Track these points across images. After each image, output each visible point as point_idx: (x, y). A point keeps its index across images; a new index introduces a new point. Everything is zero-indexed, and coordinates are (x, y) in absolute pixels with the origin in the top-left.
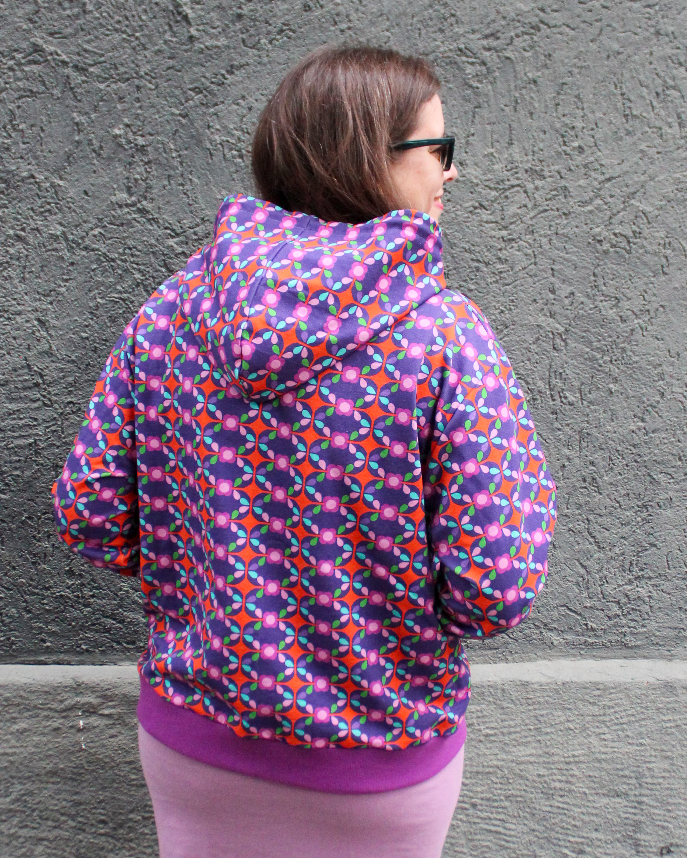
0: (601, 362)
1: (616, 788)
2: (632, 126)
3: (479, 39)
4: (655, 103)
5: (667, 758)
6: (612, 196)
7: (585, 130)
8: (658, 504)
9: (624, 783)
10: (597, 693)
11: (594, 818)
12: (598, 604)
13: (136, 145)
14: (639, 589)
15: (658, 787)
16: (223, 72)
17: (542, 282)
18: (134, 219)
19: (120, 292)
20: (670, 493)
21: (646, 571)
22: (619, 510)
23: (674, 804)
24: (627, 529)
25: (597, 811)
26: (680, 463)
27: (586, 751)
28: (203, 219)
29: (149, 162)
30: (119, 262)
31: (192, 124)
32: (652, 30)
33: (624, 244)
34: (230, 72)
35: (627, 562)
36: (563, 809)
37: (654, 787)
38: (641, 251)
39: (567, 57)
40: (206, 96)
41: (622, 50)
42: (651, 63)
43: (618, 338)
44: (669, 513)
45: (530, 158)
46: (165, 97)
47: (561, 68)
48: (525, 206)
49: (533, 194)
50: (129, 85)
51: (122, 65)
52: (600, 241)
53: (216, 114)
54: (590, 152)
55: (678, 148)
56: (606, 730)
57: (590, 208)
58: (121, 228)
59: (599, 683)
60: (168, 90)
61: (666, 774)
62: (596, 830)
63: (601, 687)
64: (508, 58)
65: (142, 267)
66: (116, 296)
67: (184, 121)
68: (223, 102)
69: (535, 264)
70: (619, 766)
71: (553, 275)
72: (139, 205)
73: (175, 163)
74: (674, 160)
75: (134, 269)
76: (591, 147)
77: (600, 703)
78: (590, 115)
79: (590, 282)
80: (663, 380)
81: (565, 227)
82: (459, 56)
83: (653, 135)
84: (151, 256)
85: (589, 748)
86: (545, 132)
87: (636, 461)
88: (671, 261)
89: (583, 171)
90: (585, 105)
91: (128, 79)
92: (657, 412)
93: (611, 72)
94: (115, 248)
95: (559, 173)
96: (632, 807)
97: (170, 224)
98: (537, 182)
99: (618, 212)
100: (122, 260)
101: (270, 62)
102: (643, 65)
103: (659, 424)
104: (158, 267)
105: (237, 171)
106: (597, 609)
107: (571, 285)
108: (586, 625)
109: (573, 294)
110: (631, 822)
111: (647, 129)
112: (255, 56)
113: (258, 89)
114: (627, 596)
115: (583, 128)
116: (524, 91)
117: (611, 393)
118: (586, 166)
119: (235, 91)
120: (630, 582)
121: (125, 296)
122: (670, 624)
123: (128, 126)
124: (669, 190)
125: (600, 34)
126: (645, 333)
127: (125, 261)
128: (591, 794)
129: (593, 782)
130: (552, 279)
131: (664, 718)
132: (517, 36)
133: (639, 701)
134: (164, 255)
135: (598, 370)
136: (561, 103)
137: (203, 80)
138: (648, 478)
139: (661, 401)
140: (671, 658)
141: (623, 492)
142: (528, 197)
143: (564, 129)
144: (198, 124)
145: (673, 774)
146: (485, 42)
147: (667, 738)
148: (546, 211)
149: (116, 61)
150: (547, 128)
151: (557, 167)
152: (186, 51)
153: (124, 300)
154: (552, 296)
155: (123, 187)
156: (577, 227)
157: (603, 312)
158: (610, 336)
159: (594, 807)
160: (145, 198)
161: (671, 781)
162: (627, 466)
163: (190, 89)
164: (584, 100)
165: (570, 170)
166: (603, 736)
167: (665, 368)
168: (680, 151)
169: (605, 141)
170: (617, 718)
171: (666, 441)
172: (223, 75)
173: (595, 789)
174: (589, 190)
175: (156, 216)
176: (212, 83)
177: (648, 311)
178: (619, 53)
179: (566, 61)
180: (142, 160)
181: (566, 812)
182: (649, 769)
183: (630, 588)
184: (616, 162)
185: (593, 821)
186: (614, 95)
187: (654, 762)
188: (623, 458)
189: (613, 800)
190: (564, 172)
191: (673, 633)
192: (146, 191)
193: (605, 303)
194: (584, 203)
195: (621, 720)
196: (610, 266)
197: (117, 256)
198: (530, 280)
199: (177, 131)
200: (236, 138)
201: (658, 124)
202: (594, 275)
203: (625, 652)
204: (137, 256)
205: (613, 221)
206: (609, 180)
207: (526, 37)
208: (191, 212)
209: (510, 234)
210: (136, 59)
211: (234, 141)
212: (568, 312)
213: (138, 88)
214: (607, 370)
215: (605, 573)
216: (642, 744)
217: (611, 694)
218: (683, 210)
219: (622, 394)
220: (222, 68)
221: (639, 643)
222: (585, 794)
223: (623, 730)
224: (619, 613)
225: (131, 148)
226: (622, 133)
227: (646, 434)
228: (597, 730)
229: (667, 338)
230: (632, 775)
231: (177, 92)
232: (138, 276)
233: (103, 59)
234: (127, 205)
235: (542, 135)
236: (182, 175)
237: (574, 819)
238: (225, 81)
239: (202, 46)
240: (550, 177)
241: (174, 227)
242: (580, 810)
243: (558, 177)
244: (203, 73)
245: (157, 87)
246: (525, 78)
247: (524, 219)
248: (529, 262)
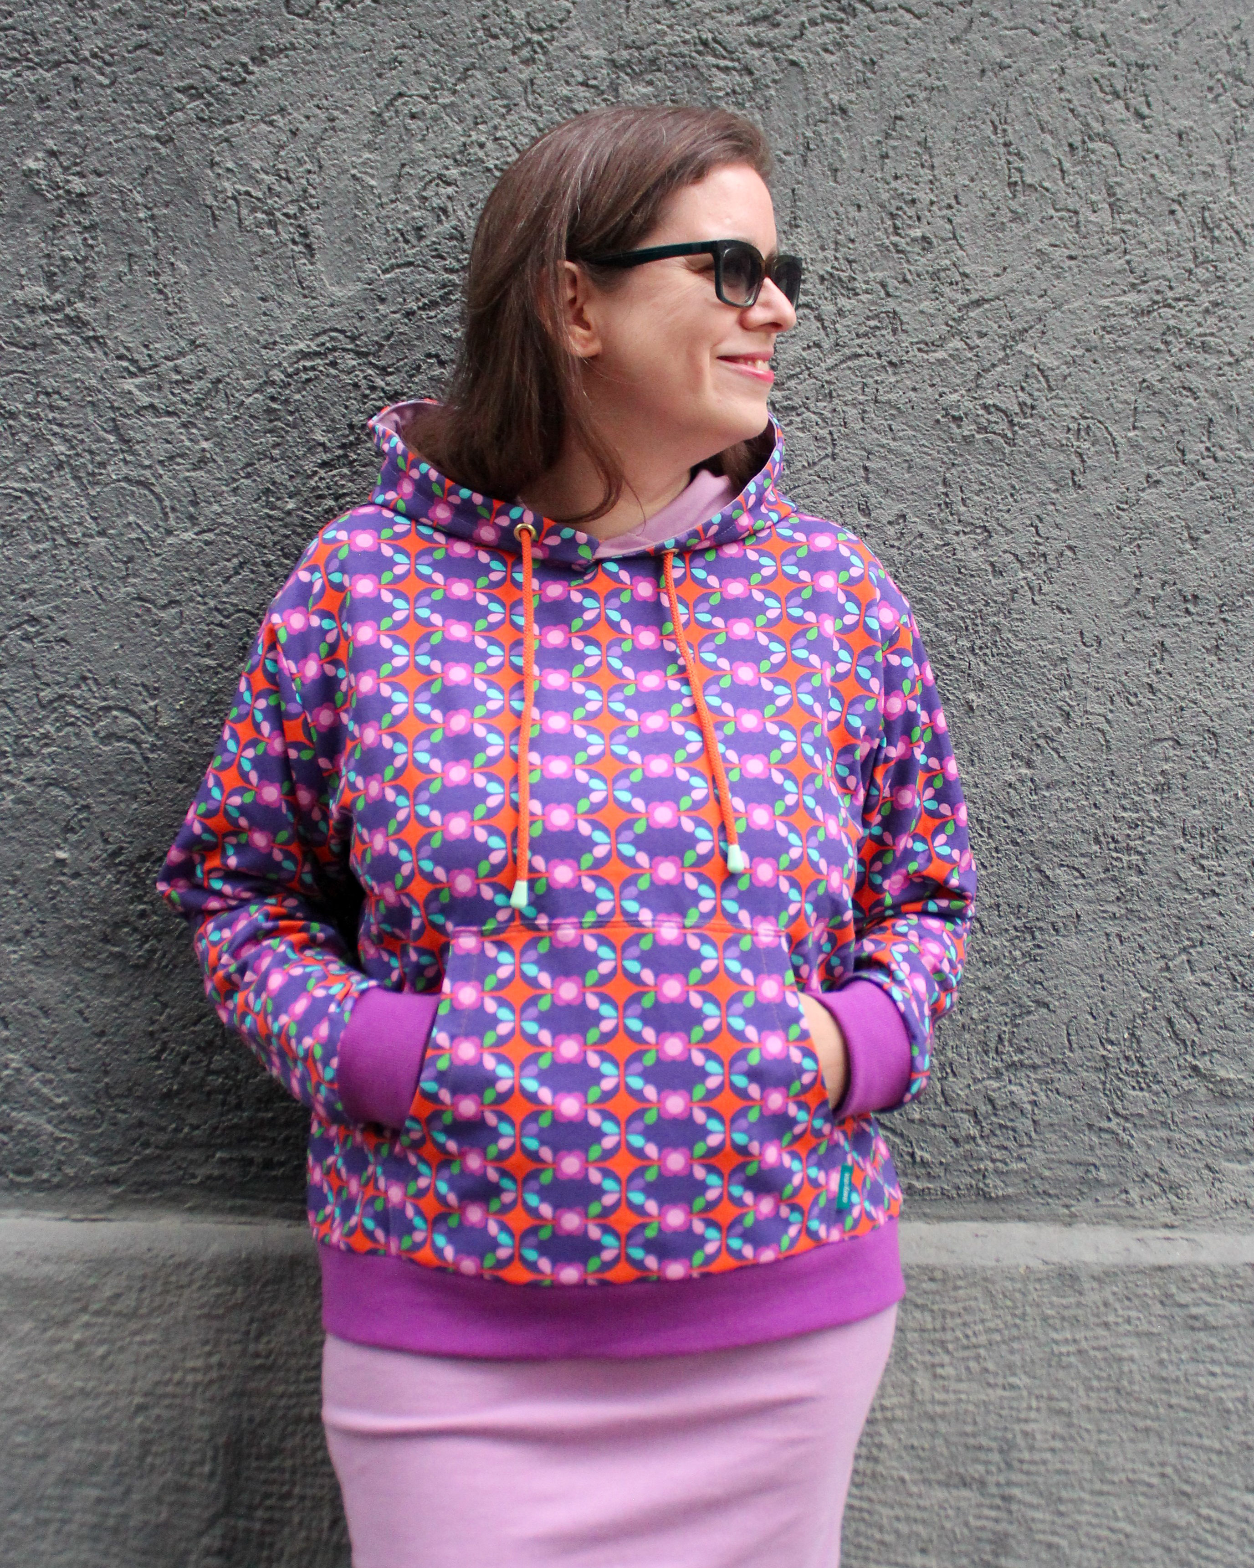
0: (952, 649)
1: (962, 1470)
2: (1022, 205)
3: (740, 24)
4: (1067, 165)
5: (1060, 1412)
6: (981, 335)
7: (935, 208)
8: (1053, 925)
9: (976, 1461)
10: (933, 1286)
11: (920, 1528)
12: (934, 1115)
13: (68, 192)
14: (1013, 1088)
15: (1042, 1469)
16: (245, 59)
17: (846, 492)
18: (58, 336)
19: (25, 479)
20: (1077, 906)
21: (1027, 1053)
22: (979, 935)
23: (1072, 1501)
24: (992, 971)
25: (925, 1515)
26: (1096, 848)
27: (907, 1399)
28: (193, 342)
29: (93, 227)
30: (25, 420)
31: (180, 157)
32: (1065, 28)
33: (1003, 426)
34: (258, 61)
35: (993, 1036)
36: (861, 1510)
37: (1033, 1468)
38: (1033, 441)
39: (907, 69)
40: (209, 105)
41: (1008, 61)
42: (1061, 89)
43: (987, 604)
44: (1073, 943)
45: (830, 254)
46: (129, 102)
47: (894, 87)
48: (817, 345)
49: (834, 322)
50: (60, 74)
51: (47, 34)
52: (957, 419)
53: (227, 140)
54: (942, 248)
55: (1109, 251)
56: (946, 1359)
57: (940, 354)
58: (31, 353)
59: (933, 1269)
60: (136, 89)
61: (1058, 1444)
62: (923, 1551)
63: (938, 1275)
64: (793, 63)
65: (70, 432)
66: (16, 485)
67: (163, 151)
68: (242, 118)
69: (834, 457)
70: (969, 1429)
71: (867, 480)
72: (68, 310)
73: (144, 232)
74: (1100, 272)
75: (55, 434)
76: (944, 240)
77: (935, 1307)
78: (944, 180)
79: (937, 497)
80: (1069, 688)
81: (892, 388)
82: (700, 53)
83: (1061, 224)
84: (89, 410)
85: (913, 1393)
86: (859, 207)
87: (1015, 843)
88: (1089, 462)
89: (929, 284)
90: (936, 161)
91: (57, 64)
92: (1055, 750)
93: (986, 101)
94: (18, 392)
95: (884, 285)
96: (991, 1507)
97: (128, 349)
98: (842, 301)
99: (994, 366)
100: (30, 416)
101: (336, 45)
102: (1046, 91)
103: (1059, 771)
104: (102, 433)
105: (264, 252)
106: (934, 1125)
107: (900, 499)
108: (912, 1155)
109: (904, 517)
110: (990, 1535)
111: (1052, 212)
112: (308, 32)
113: (312, 97)
114: (991, 1101)
115: (932, 203)
116: (822, 127)
117: (971, 709)
118: (935, 275)
119: (266, 98)
120: (998, 1074)
121: (34, 486)
122: (1070, 1156)
123: (52, 154)
124: (1090, 327)
125: (966, 30)
126: (1037, 598)
127: (37, 418)
128: (915, 1482)
129: (919, 1457)
130: (865, 488)
131: (1056, 1336)
132: (813, 23)
133: (1009, 1303)
134: (112, 408)
135: (948, 666)
136: (891, 153)
137: (205, 72)
138: (1036, 875)
139: (1065, 729)
140: (1071, 1220)
141: (988, 901)
142: (824, 328)
143: (895, 203)
144: (193, 157)
145: (1071, 1444)
146: (751, 31)
147: (1061, 1374)
148: (857, 356)
149: (35, 27)
150: (864, 200)
151: (880, 275)
152: (174, 15)
153: (31, 494)
154: (864, 520)
155: (38, 272)
156: (914, 389)
157: (960, 555)
158: (972, 602)
159: (918, 1507)
160: (82, 297)
161: (1067, 1456)
162: (997, 850)
163: (178, 90)
164: (935, 152)
165: (905, 281)
166: (939, 1371)
167: (1073, 666)
168: (1111, 256)
169: (973, 230)
170: (967, 1337)
171: (1071, 805)
172: (244, 65)
173: (921, 1471)
174: (940, 320)
175: (102, 332)
176: (223, 79)
177: (1044, 555)
178: (1002, 67)
179: (904, 75)
180: (79, 223)
181: (866, 1516)
182: (1025, 1434)
183: (995, 1084)
184: (991, 271)
185: (918, 1535)
186: (992, 144)
187: (1035, 1421)
188: (990, 836)
189: (955, 1492)
190: (892, 283)
191: (1072, 1174)
192: (85, 283)
193: (963, 537)
194: (928, 346)
195: (974, 1340)
196: (975, 466)
197: (21, 407)
198: (823, 487)
199: (150, 168)
200: (264, 187)
201: (1072, 202)
202: (945, 483)
203: (981, 1207)
204: (62, 410)
205: (982, 381)
206: (978, 303)
207: (829, 26)
208: (171, 328)
209: (787, 398)
210: (75, 25)
211: (260, 195)
212: (894, 551)
213: (77, 81)
214: (964, 665)
215: (950, 1054)
216: (1012, 1387)
217: (956, 1288)
218: (1115, 368)
219: (990, 712)
220: (244, 52)
221: (1010, 1190)
222: (903, 1481)
223: (978, 1358)
224: (974, 1132)
225: (58, 197)
226: (1004, 216)
227: (1035, 790)
228: (928, 1358)
229: (1079, 609)
230: (994, 1445)
231: (152, 94)
232: (61, 448)
233: (10, 21)
234: (45, 309)
235: (853, 212)
236: (156, 255)
237: (881, 1529)
238: (249, 78)
239: (206, 7)
240: (867, 292)
241: (137, 356)
242: (891, 1513)
243: (883, 294)
244: (205, 58)
245: (113, 83)
246: (826, 104)
247: (815, 370)
248: (822, 453)
